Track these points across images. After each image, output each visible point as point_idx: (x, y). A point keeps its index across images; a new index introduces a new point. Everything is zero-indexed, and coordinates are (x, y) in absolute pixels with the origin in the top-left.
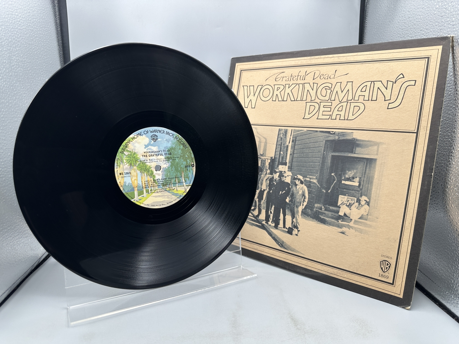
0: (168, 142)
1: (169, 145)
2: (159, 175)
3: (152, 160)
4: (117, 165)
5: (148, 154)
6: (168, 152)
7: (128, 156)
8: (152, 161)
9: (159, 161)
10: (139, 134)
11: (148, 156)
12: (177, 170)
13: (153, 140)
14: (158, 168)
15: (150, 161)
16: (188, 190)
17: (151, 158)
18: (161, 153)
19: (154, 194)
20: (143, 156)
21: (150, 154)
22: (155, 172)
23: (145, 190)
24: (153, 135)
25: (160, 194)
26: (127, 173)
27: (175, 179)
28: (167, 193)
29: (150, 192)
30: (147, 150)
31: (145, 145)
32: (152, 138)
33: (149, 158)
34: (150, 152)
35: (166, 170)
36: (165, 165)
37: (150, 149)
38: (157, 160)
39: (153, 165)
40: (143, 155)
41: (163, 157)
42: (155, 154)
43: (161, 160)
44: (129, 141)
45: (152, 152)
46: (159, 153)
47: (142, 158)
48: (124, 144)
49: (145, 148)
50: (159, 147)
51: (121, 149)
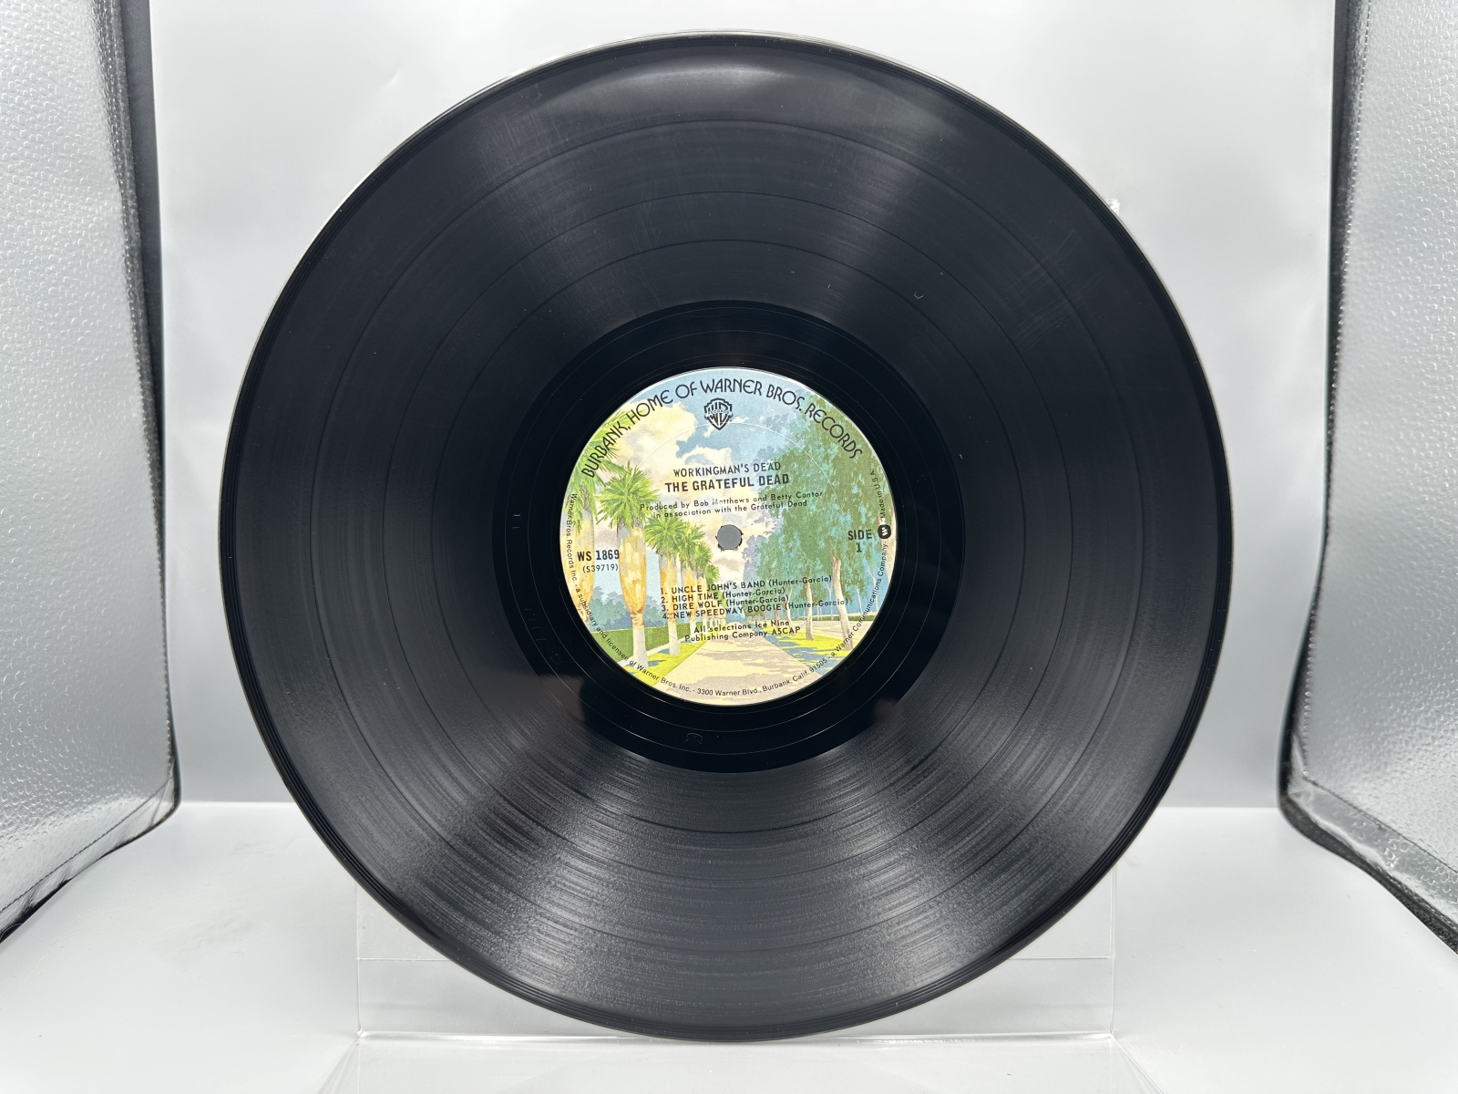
0: (777, 428)
1: (781, 442)
2: (732, 568)
3: (706, 504)
4: (569, 523)
5: (690, 480)
6: (773, 473)
7: (613, 487)
8: (705, 508)
9: (733, 510)
10: (656, 396)
11: (690, 487)
12: (810, 549)
13: (713, 421)
14: (729, 537)
15: (697, 508)
16: (858, 638)
17: (702, 495)
18: (742, 474)
19: (710, 646)
20: (671, 487)
21: (699, 479)
22: (716, 554)
23: (674, 625)
24: (714, 403)
25: (733, 646)
26: (607, 555)
27: (800, 587)
28: (762, 646)
29: (693, 635)
30: (687, 462)
31: (679, 443)
32: (707, 415)
33: (692, 495)
34: (697, 471)
35: (763, 547)
36: (758, 526)
37: (699, 458)
38: (725, 505)
39: (710, 524)
40: (668, 484)
41: (751, 493)
42: (719, 481)
43: (742, 505)
44: (617, 431)
45: (709, 471)
46: (737, 475)
47: (667, 497)
48: (597, 437)
49: (679, 454)
50: (736, 450)
51: (585, 459)
